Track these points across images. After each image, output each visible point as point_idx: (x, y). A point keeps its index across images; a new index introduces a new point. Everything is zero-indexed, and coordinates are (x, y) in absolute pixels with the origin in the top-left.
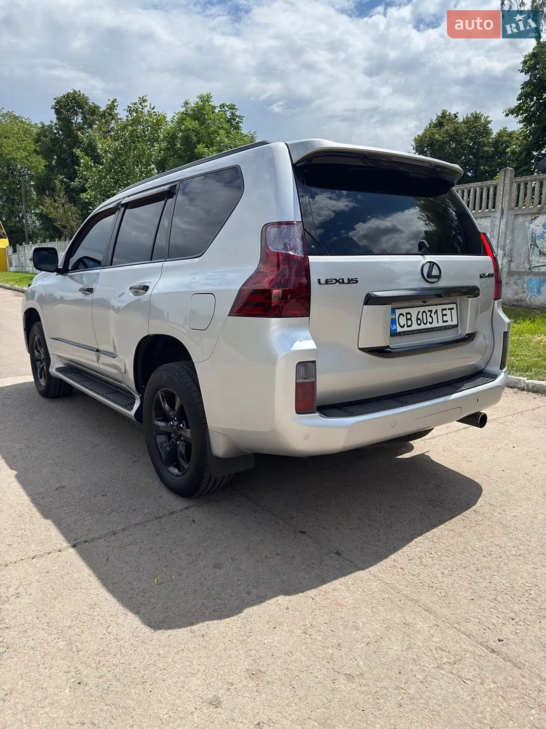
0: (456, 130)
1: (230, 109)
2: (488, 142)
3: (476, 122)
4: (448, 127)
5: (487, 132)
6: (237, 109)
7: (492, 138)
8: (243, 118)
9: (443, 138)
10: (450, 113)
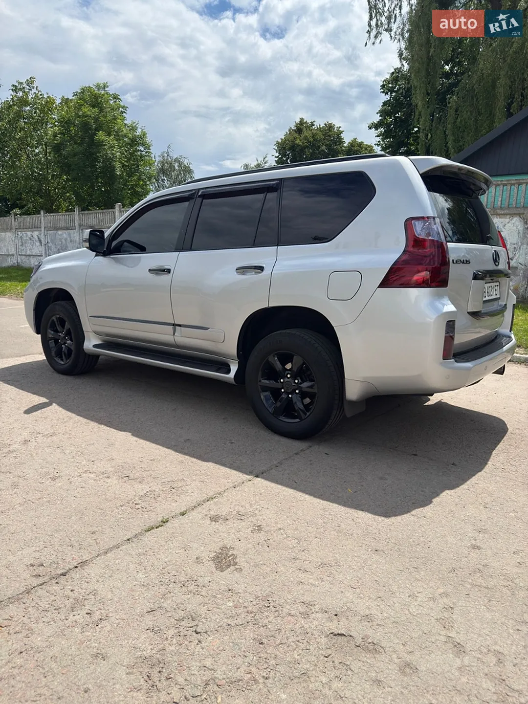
0: (314, 136)
1: (114, 98)
2: (342, 150)
3: (330, 131)
4: (306, 133)
5: (340, 141)
6: (120, 99)
7: (345, 147)
8: (127, 109)
9: (303, 143)
10: (306, 121)
